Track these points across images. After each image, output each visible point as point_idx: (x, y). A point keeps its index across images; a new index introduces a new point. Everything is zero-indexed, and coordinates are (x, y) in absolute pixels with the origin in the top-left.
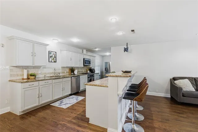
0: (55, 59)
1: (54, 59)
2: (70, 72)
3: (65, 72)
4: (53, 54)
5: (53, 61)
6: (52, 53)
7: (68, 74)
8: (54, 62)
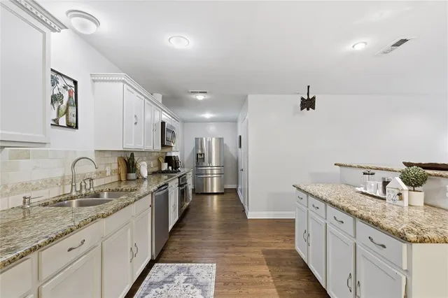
0: (72, 110)
1: (66, 112)
2: (123, 170)
3: (108, 174)
4: (65, 87)
5: (63, 121)
6: (61, 82)
7: (115, 178)
8: (69, 126)
